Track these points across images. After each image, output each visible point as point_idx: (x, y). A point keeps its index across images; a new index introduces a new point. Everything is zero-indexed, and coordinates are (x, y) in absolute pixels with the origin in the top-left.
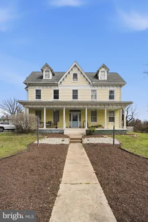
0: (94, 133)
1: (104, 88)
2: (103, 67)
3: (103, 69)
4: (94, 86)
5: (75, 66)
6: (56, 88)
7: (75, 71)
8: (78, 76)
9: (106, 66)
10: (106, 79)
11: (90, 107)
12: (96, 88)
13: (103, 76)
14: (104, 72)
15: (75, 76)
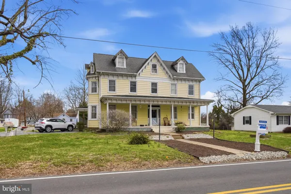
0: (184, 131)
1: (183, 82)
2: (182, 59)
3: (181, 62)
4: (174, 79)
5: (155, 56)
6: (133, 80)
7: (155, 62)
8: (157, 67)
9: (184, 59)
10: (185, 72)
11: (176, 103)
12: (176, 82)
13: (181, 69)
14: (183, 64)
15: (154, 67)
